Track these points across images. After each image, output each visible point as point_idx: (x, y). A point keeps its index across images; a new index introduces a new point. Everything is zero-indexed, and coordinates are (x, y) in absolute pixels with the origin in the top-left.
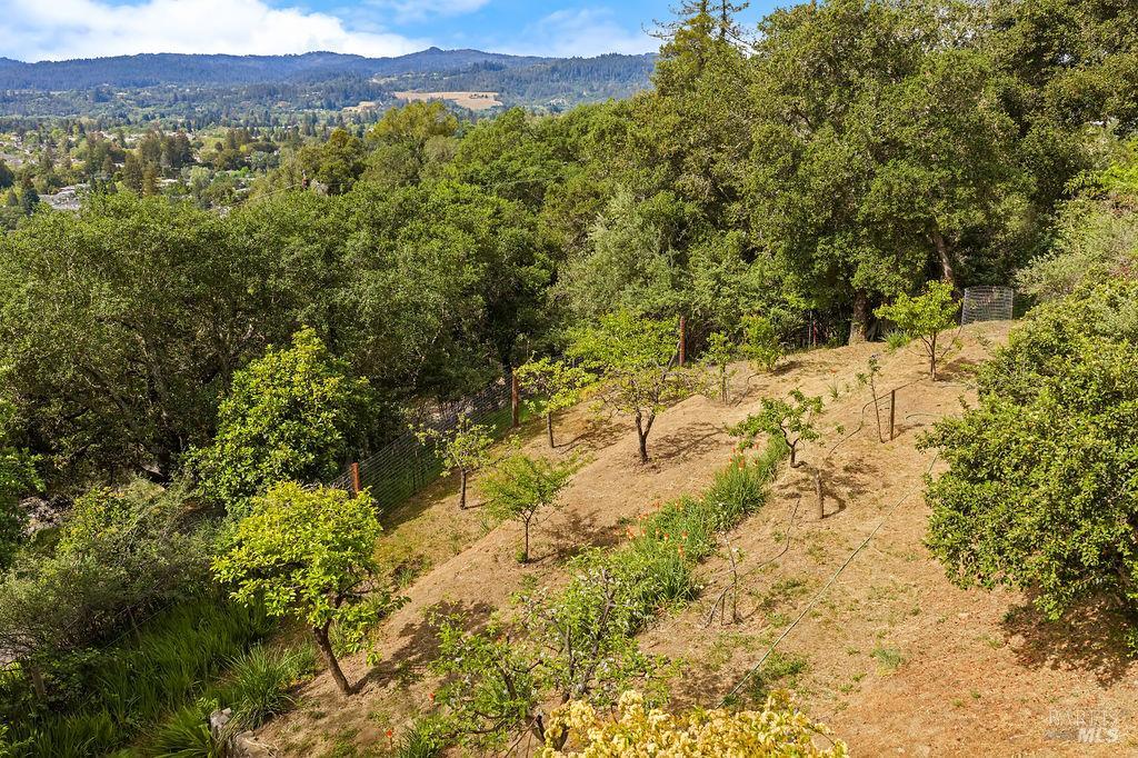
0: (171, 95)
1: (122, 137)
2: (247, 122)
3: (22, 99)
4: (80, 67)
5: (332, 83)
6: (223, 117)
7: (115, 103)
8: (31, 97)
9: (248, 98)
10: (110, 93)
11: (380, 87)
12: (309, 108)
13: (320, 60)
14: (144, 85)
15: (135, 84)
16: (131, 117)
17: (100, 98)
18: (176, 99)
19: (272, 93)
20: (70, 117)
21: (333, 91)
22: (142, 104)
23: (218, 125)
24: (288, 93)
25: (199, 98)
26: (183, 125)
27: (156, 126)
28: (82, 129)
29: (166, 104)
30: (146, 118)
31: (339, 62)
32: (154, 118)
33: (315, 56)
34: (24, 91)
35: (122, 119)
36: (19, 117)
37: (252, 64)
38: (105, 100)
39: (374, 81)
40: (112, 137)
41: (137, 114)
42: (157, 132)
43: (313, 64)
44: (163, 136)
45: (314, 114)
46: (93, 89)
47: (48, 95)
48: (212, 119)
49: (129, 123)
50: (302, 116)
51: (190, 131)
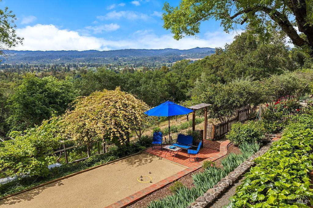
0: (132, 59)
1: (119, 69)
2: (148, 66)
3: (98, 59)
4: (112, 52)
5: (170, 56)
6: (143, 64)
7: (118, 61)
8: (100, 59)
9: (149, 60)
10: (118, 58)
11: (182, 57)
12: (164, 62)
13: (168, 50)
14: (125, 56)
15: (124, 56)
16: (122, 64)
17: (115, 59)
18: (132, 60)
19: (155, 58)
20: (108, 64)
21: (170, 58)
22: (124, 61)
23: (141, 66)
24: (160, 59)
25: (138, 60)
26: (133, 66)
27: (127, 66)
28: (110, 66)
29: (130, 61)
30: (125, 64)
31: (173, 51)
32: (127, 64)
33: (167, 49)
34: (99, 58)
35: (120, 65)
36: (97, 64)
37: (151, 51)
38: (116, 60)
39: (181, 55)
40: (117, 69)
41: (123, 63)
42: (127, 68)
43: (167, 52)
44: (128, 68)
45: (165, 64)
46: (114, 57)
47: (104, 59)
48: (140, 65)
49: (121, 65)
50: (162, 64)
51: (135, 68)
